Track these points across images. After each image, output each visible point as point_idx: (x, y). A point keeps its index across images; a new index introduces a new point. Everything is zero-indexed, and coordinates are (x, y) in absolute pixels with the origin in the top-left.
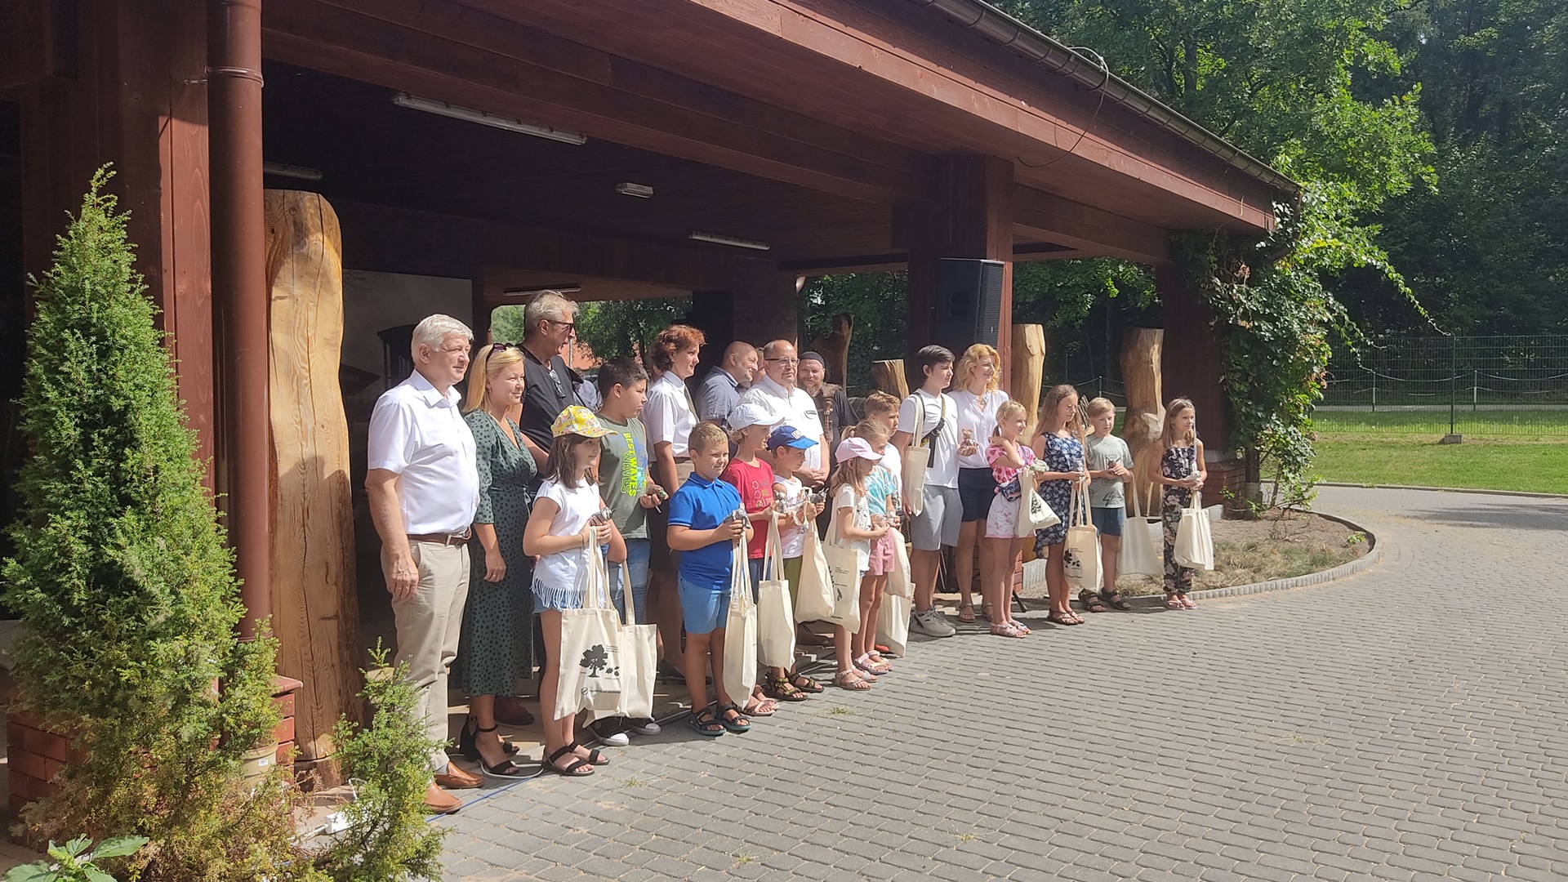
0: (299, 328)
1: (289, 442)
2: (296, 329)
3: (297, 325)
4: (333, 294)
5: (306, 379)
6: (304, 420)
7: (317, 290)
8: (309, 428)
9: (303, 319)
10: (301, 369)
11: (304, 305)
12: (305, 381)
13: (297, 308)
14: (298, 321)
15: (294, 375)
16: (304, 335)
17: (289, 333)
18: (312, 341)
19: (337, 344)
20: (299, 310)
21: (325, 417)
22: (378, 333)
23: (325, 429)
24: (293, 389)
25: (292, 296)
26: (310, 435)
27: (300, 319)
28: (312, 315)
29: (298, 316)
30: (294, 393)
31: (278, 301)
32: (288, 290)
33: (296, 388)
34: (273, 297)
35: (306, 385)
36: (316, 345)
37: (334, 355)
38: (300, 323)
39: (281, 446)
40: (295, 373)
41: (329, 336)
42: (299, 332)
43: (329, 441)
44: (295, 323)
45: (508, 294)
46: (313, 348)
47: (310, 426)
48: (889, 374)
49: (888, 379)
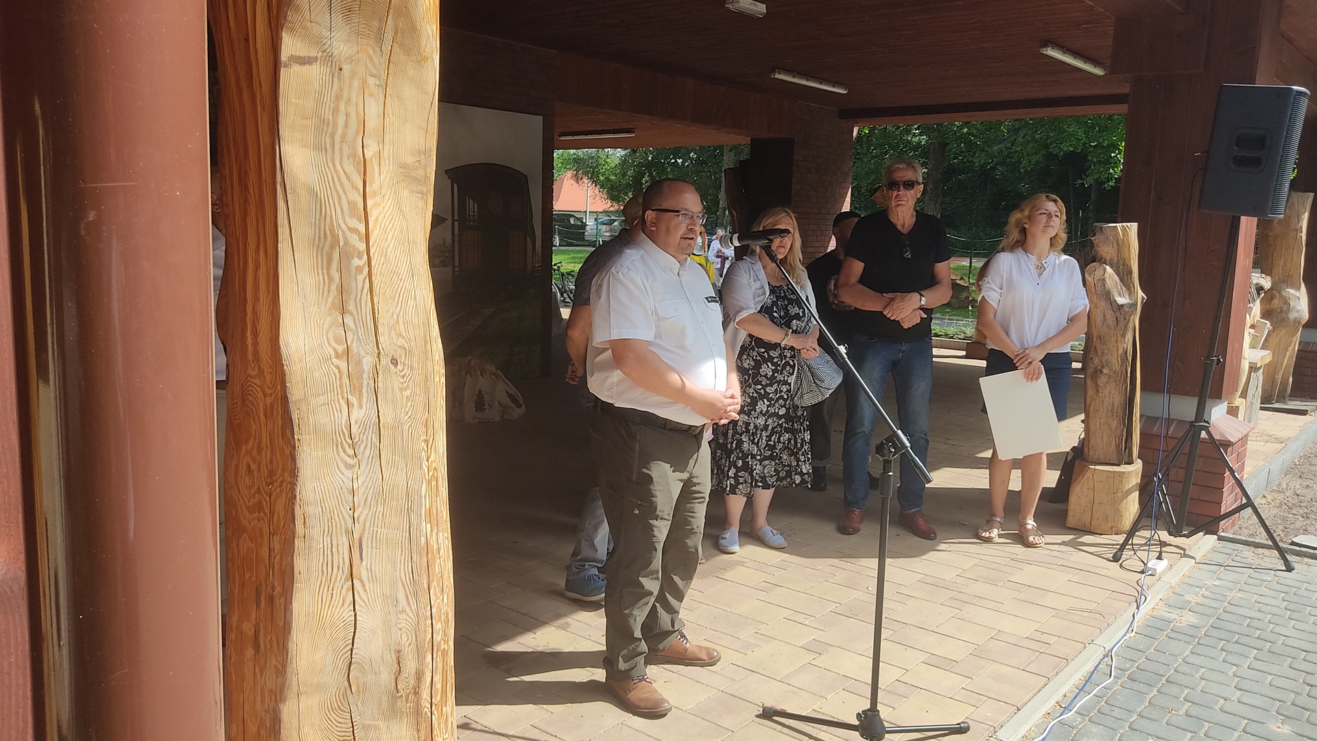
0: (344, 136)
1: (322, 399)
2: (337, 139)
3: (340, 131)
4: (422, 60)
5: (360, 257)
6: (354, 347)
7: (386, 48)
8: (365, 367)
9: (353, 115)
10: (348, 233)
11: (356, 83)
12: (356, 262)
13: (341, 89)
14: (341, 120)
15: (332, 247)
16: (354, 155)
17: (319, 148)
18: (373, 167)
19: (426, 177)
20: (346, 94)
21: (401, 342)
23: (400, 367)
24: (331, 279)
25: (329, 58)
26: (367, 381)
27: (347, 115)
28: (373, 109)
29: (342, 107)
30: (334, 288)
31: (296, 68)
32: (318, 42)
33: (336, 276)
34: (284, 56)
35: (359, 269)
36: (381, 178)
37: (421, 203)
38: (346, 126)
39: (304, 408)
40: (335, 243)
41: (410, 160)
42: (346, 149)
43: (408, 393)
44: (335, 125)
46: (376, 186)
47: (368, 362)
48: (1120, 242)
49: (1118, 250)
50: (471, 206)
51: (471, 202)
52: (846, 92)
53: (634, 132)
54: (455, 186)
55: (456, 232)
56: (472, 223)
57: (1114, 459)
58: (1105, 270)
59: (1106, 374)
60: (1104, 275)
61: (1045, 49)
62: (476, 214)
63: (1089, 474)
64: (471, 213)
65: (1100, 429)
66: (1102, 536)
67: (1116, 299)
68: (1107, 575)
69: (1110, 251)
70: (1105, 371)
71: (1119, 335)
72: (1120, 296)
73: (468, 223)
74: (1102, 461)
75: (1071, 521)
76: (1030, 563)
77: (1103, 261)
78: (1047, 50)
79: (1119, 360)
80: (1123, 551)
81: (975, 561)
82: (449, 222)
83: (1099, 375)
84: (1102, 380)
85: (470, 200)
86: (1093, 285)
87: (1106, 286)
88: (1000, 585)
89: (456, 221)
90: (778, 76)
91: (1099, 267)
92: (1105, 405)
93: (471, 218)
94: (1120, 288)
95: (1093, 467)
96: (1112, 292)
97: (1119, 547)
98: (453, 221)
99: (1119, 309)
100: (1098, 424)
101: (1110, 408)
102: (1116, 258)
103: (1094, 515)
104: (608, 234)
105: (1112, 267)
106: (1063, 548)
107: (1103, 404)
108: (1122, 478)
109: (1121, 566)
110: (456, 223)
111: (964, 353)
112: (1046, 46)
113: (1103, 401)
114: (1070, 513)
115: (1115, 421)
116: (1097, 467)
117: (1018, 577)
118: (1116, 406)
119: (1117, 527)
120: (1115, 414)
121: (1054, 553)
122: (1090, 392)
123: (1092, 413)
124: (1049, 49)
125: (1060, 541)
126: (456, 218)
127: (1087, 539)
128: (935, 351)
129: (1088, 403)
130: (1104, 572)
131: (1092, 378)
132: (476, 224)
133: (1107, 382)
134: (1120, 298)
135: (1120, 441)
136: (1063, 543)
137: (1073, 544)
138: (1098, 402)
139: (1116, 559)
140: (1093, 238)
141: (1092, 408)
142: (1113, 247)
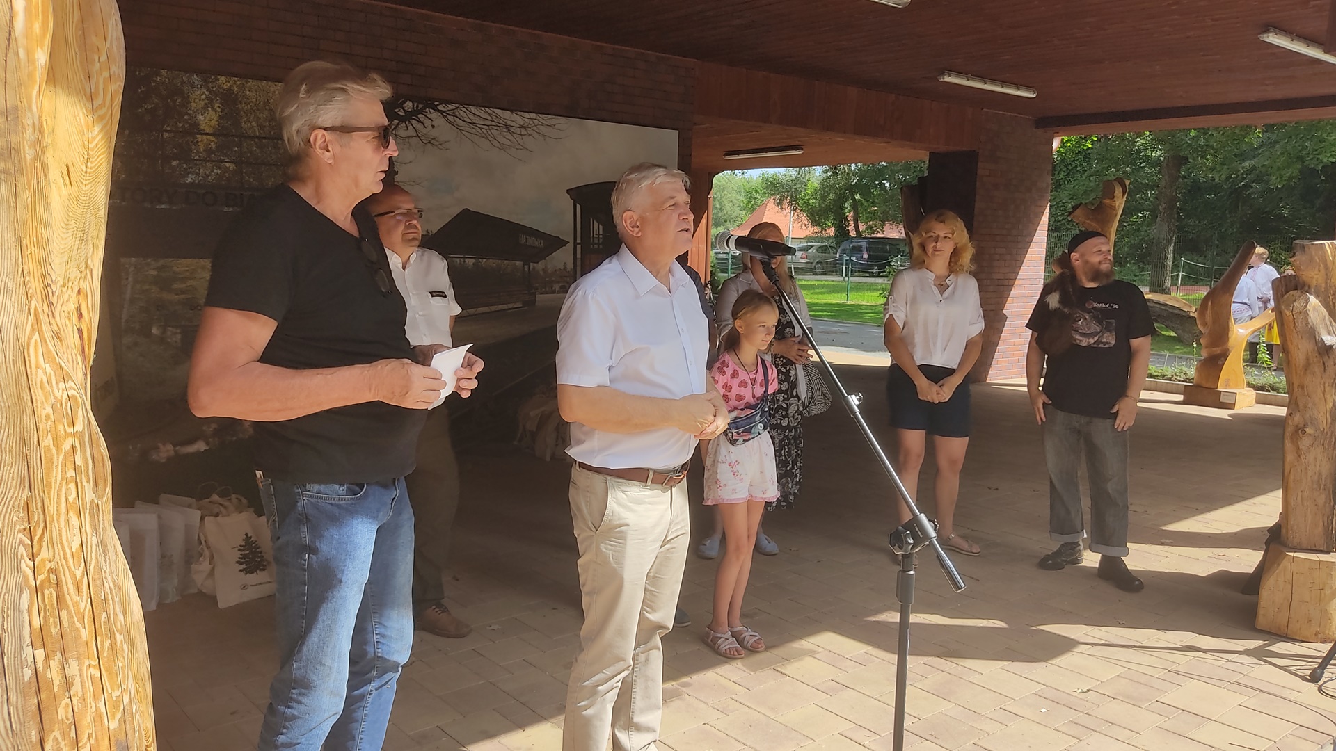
22: (568, 191)
45: (728, 158)
48: (1329, 264)
49: (1327, 275)
50: (596, 227)
51: (596, 223)
52: (1034, 96)
53: (802, 149)
54: (578, 207)
55: (579, 256)
56: (596, 246)
57: (1321, 544)
58: (1307, 300)
59: (1310, 435)
60: (1306, 306)
61: (1265, 35)
62: (601, 236)
63: (1285, 563)
64: (595, 236)
65: (1303, 505)
66: (1303, 644)
67: (1324, 338)
68: (1298, 700)
69: (1315, 276)
70: (1309, 430)
71: (1327, 385)
72: (1329, 334)
73: (592, 246)
74: (1304, 546)
75: (1262, 621)
76: (1194, 677)
77: (1307, 288)
78: (1268, 37)
79: (1328, 416)
80: (1325, 668)
81: (1120, 670)
82: (570, 246)
83: (1301, 435)
84: (1305, 442)
85: (595, 222)
86: (1291, 318)
87: (1310, 321)
88: (1143, 707)
89: (579, 244)
90: (947, 79)
91: (1300, 297)
92: (1310, 474)
93: (596, 241)
94: (1328, 323)
95: (1292, 554)
96: (1317, 329)
97: (1320, 661)
98: (575, 244)
99: (1327, 351)
100: (1299, 498)
101: (1316, 478)
102: (1323, 285)
103: (1292, 616)
104: (804, 261)
105: (1317, 296)
106: (1244, 658)
107: (1306, 473)
108: (1331, 570)
109: (1320, 689)
110: (579, 246)
111: (1181, 398)
112: (1266, 31)
113: (1306, 469)
114: (1261, 611)
115: (1323, 496)
116: (1297, 555)
117: (1173, 696)
118: (1324, 476)
119: (1324, 633)
120: (1322, 486)
121: (1230, 666)
122: (1290, 457)
123: (1291, 484)
124: (1271, 35)
125: (1242, 649)
126: (579, 241)
127: (1282, 647)
128: (1144, 395)
129: (1287, 471)
130: (1294, 696)
131: (1292, 439)
132: (601, 247)
133: (1312, 446)
134: (1329, 337)
135: (1330, 522)
136: (1247, 652)
137: (1259, 654)
138: (1299, 470)
139: (1314, 678)
140: (1293, 259)
141: (1292, 477)
142: (1319, 271)
